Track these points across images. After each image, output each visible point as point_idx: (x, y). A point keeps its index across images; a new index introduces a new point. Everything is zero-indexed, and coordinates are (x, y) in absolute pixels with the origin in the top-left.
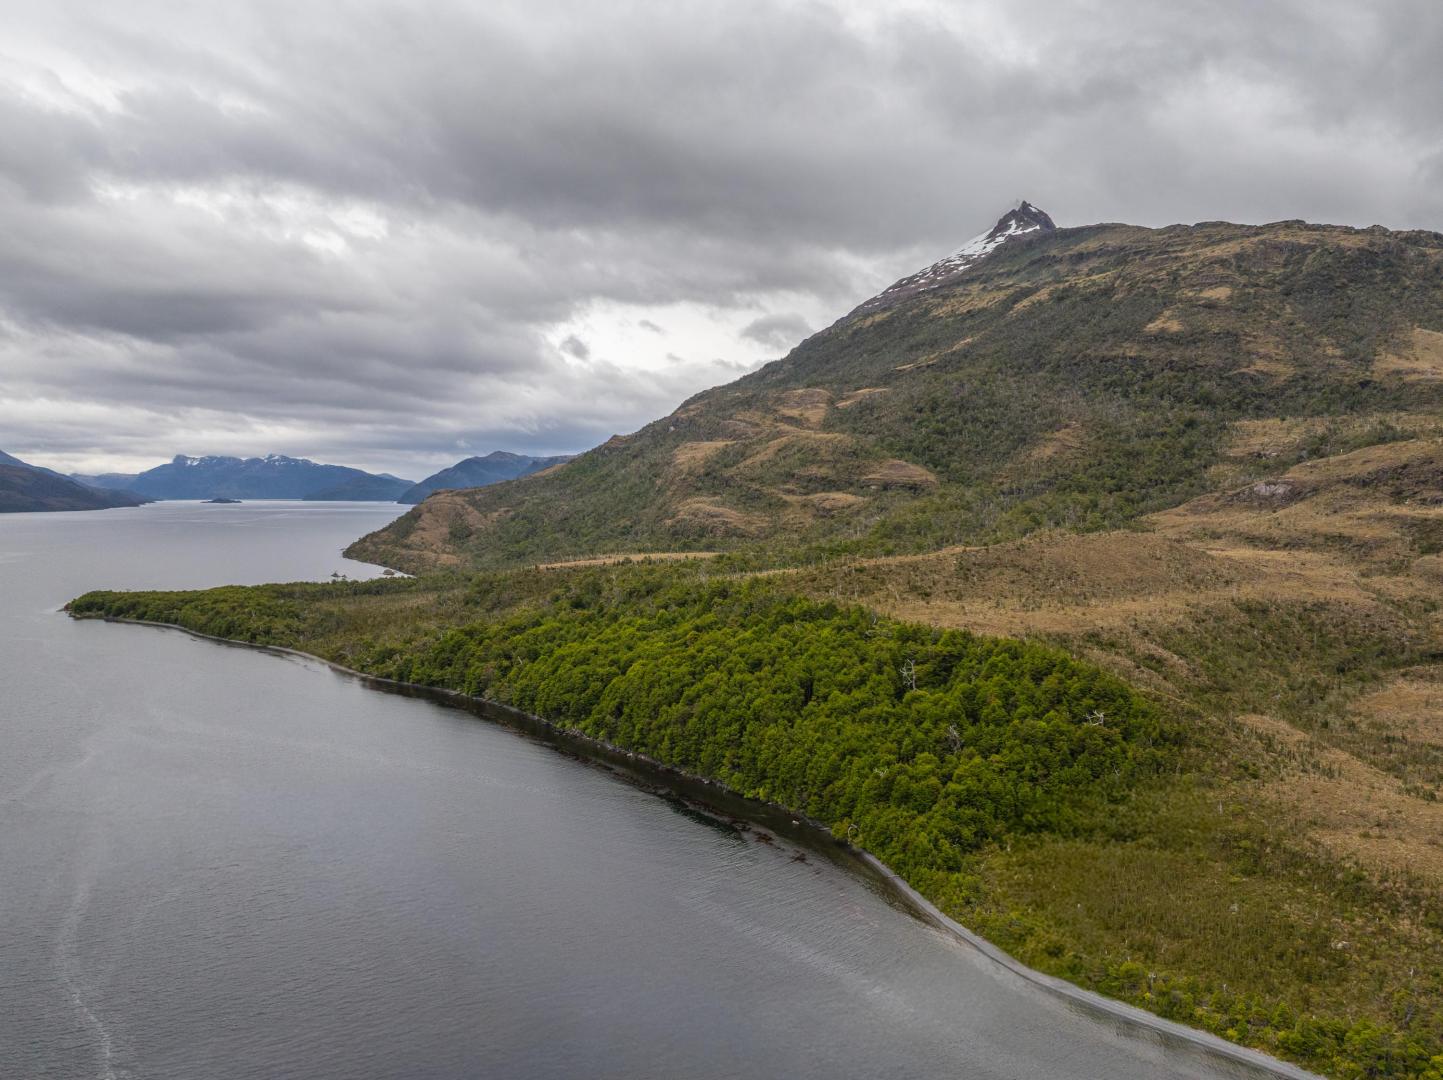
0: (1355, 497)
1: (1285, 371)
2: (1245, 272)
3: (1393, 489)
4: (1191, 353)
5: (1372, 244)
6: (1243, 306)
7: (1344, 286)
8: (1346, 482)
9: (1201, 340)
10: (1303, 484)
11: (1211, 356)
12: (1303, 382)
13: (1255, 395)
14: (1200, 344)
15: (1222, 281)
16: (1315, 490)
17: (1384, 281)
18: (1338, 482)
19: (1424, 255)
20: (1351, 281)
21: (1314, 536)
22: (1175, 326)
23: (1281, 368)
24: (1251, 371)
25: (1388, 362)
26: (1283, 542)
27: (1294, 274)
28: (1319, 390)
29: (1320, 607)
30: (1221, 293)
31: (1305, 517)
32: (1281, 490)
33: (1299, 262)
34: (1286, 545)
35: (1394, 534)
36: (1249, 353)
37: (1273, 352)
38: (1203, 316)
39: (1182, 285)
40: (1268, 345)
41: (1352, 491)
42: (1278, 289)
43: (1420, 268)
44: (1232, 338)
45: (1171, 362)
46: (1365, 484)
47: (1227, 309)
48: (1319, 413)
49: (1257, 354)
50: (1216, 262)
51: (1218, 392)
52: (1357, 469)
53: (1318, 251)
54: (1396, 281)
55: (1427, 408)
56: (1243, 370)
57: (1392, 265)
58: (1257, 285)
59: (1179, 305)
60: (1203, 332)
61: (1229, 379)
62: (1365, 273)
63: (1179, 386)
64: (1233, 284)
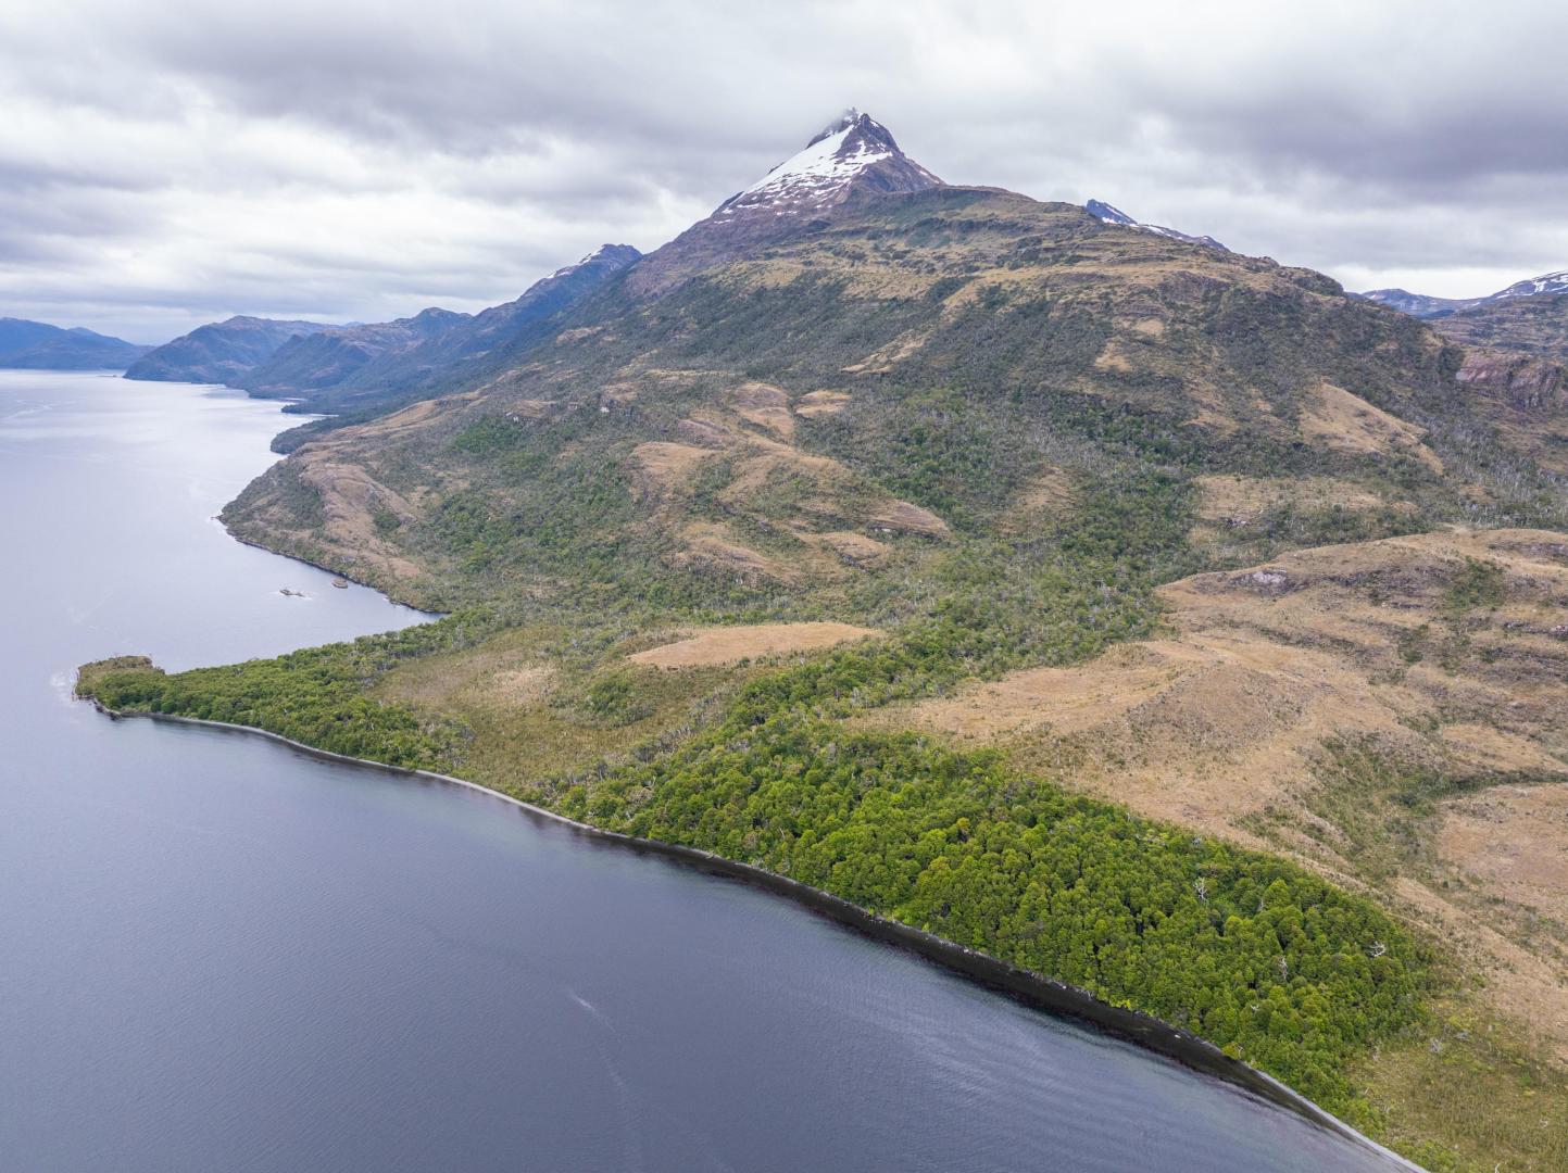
0: (1341, 596)
1: (1231, 425)
2: (1171, 306)
3: (1370, 591)
4: (1144, 396)
5: (1276, 288)
6: (1177, 344)
7: (1256, 329)
8: (1332, 579)
9: (1150, 383)
10: (1296, 576)
11: (1161, 402)
12: (1245, 439)
13: (1207, 447)
14: (1149, 387)
15: (1153, 314)
16: (1306, 584)
17: (1288, 326)
18: (1325, 579)
19: (1318, 303)
20: (1261, 324)
21: (1321, 637)
22: (1122, 364)
23: (1222, 420)
24: (1199, 422)
25: (1312, 424)
26: (1295, 639)
27: (1213, 313)
28: (1262, 449)
29: (1373, 738)
30: (1152, 328)
31: (1305, 612)
32: (1277, 580)
33: (1216, 299)
34: (1298, 642)
35: (1384, 642)
36: (1194, 402)
37: (1214, 402)
38: (1144, 354)
39: (1115, 312)
40: (1207, 392)
41: (1340, 590)
42: (1202, 326)
43: (1313, 317)
44: (1175, 383)
45: (1127, 405)
46: (1348, 584)
47: (1164, 348)
48: (1266, 474)
49: (1201, 402)
50: (1143, 292)
51: (1175, 442)
52: (1337, 569)
53: (1232, 289)
54: (1298, 326)
55: (1350, 476)
56: (1194, 421)
57: (1293, 311)
58: (1184, 321)
59: (1119, 337)
60: (1150, 374)
61: (1183, 429)
62: (1271, 316)
63: (1139, 432)
64: (1164, 319)
